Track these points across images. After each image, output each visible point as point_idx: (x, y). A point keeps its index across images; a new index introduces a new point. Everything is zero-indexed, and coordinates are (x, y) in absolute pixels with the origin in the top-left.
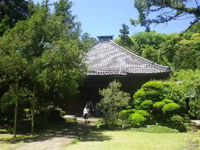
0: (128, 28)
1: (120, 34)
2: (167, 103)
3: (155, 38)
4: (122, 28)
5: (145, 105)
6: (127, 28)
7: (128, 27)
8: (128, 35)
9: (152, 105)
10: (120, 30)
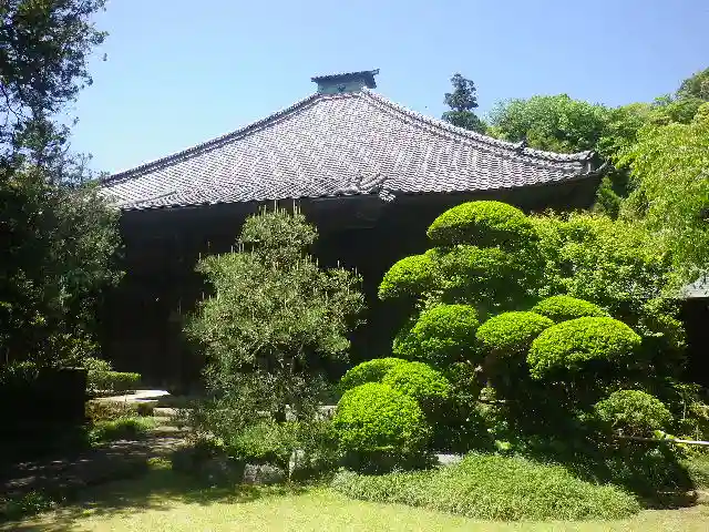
0: (473, 89)
1: (448, 109)
2: (559, 317)
3: (568, 115)
4: (452, 90)
5: (430, 332)
6: (468, 87)
7: (472, 83)
8: (472, 110)
9: (473, 330)
10: (449, 95)
